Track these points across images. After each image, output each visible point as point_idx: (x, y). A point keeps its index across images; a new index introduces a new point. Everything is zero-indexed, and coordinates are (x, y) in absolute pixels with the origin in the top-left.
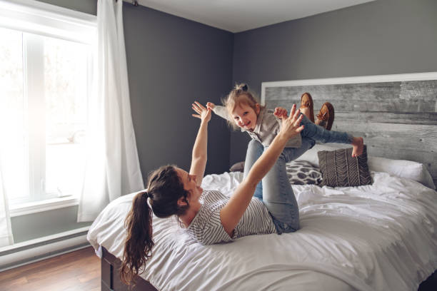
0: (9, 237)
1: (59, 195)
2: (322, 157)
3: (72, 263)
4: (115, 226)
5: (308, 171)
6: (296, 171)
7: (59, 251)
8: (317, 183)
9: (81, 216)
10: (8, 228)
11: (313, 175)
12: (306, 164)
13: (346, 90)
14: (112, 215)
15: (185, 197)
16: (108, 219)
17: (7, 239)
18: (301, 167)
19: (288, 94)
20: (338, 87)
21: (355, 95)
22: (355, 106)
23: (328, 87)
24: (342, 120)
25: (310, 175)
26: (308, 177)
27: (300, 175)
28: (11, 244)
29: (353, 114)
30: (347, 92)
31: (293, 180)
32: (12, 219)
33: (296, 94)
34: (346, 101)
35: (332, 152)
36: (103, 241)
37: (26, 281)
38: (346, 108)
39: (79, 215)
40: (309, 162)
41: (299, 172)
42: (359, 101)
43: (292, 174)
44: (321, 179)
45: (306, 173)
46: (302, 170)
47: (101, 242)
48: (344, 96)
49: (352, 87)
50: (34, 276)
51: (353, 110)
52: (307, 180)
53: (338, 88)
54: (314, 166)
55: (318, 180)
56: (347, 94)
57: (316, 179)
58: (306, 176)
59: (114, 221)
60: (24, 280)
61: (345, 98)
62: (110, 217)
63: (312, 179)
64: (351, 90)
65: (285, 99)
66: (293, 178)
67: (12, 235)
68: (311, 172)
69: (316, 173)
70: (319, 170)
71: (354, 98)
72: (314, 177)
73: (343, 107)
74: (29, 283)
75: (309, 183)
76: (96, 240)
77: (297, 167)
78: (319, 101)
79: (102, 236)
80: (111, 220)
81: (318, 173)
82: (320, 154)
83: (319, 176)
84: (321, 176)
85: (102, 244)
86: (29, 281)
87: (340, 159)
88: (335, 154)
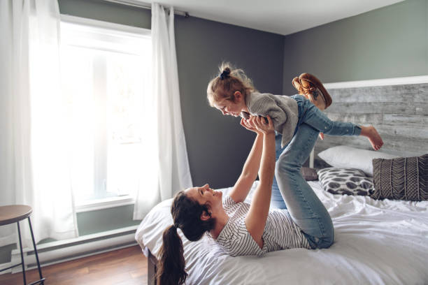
0: (75, 231)
1: (119, 194)
2: (377, 165)
3: (126, 259)
4: (157, 229)
5: (358, 180)
6: (344, 180)
7: (117, 246)
8: (369, 194)
9: (136, 214)
10: (74, 223)
11: (365, 186)
12: (357, 173)
13: (406, 91)
14: (155, 218)
16: (152, 222)
17: (73, 232)
18: (351, 176)
19: (341, 97)
20: (396, 88)
21: (417, 96)
22: (417, 109)
23: (385, 89)
24: (402, 125)
25: (360, 186)
26: (358, 188)
27: (349, 185)
28: (76, 237)
29: (414, 118)
30: (407, 94)
31: (341, 190)
32: (78, 214)
33: (349, 96)
34: (406, 104)
35: (390, 160)
36: (148, 242)
38: (406, 111)
39: (134, 213)
40: (361, 171)
41: (349, 181)
42: (421, 103)
43: (340, 183)
44: (374, 189)
45: (356, 183)
46: (352, 179)
47: (146, 242)
48: (404, 98)
49: (413, 88)
50: (94, 267)
51: (415, 114)
52: (358, 190)
53: (397, 90)
54: (367, 176)
55: (370, 191)
56: (407, 96)
57: (368, 190)
58: (356, 186)
59: (157, 224)
60: (86, 270)
61: (405, 100)
62: (154, 220)
63: (364, 190)
64: (412, 91)
65: (337, 101)
66: (342, 187)
67: (77, 229)
68: (361, 182)
69: (367, 183)
70: (372, 180)
71: (416, 100)
72: (365, 188)
73: (403, 110)
75: (358, 194)
76: (142, 241)
77: (347, 176)
78: (375, 103)
79: (147, 238)
80: (154, 223)
81: (370, 182)
82: (375, 162)
83: (371, 187)
84: (373, 187)
85: (147, 245)
86: (91, 272)
87: (397, 169)
88: (391, 163)
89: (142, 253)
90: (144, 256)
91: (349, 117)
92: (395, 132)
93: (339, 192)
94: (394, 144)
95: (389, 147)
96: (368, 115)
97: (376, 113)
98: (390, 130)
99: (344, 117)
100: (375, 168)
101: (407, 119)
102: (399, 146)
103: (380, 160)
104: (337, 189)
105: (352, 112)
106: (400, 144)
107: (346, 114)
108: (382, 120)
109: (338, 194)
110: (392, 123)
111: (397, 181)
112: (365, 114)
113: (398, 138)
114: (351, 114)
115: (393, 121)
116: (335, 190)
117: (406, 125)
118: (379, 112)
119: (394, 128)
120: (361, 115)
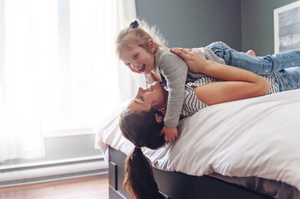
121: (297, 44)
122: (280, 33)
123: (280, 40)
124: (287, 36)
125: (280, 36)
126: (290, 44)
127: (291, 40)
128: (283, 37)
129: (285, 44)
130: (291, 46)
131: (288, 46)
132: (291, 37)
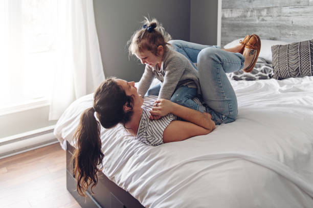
2: (275, 51)
3: (43, 156)
5: (261, 66)
8: (268, 77)
9: (52, 115)
11: (265, 71)
12: (260, 60)
14: (74, 113)
15: (129, 103)
16: (71, 116)
22: (311, 1)
25: (261, 71)
26: (260, 73)
31: (245, 76)
35: (286, 46)
36: (66, 135)
37: (6, 171)
38: (302, 4)
40: (263, 59)
44: (273, 74)
45: (259, 69)
50: (13, 167)
52: (259, 75)
54: (268, 62)
55: (270, 75)
57: (267, 75)
58: (258, 72)
63: (264, 74)
68: (263, 68)
69: (267, 69)
70: (271, 65)
72: (265, 73)
73: (298, 2)
74: (7, 172)
75: (260, 79)
76: (61, 134)
79: (66, 131)
80: (73, 117)
81: (270, 68)
82: (273, 48)
83: (270, 72)
84: (272, 71)
85: (65, 138)
86: (9, 171)
87: (292, 51)
88: (288, 47)
89: (61, 147)
90: (63, 149)
91: (252, 11)
92: (292, 22)
93: (243, 78)
94: (291, 33)
95: (288, 36)
96: (268, 8)
97: (275, 7)
98: (288, 21)
99: (247, 11)
100: (274, 53)
101: (302, 10)
102: (295, 35)
103: (278, 46)
104: (241, 75)
105: (254, 7)
106: (296, 32)
107: (249, 9)
108: (280, 12)
109: (242, 79)
110: (289, 15)
111: (293, 62)
112: (265, 8)
113: (295, 27)
114: (254, 9)
115: (290, 13)
116: (239, 76)
117: (301, 15)
118: (278, 5)
119: (291, 19)
120: (263, 9)
121: (236, 18)
122: (222, 5)
123: (222, 11)
124: (228, 10)
125: (223, 8)
126: (230, 16)
127: (232, 13)
128: (225, 10)
129: (226, 16)
130: (232, 18)
131: (228, 18)
132: (231, 11)
